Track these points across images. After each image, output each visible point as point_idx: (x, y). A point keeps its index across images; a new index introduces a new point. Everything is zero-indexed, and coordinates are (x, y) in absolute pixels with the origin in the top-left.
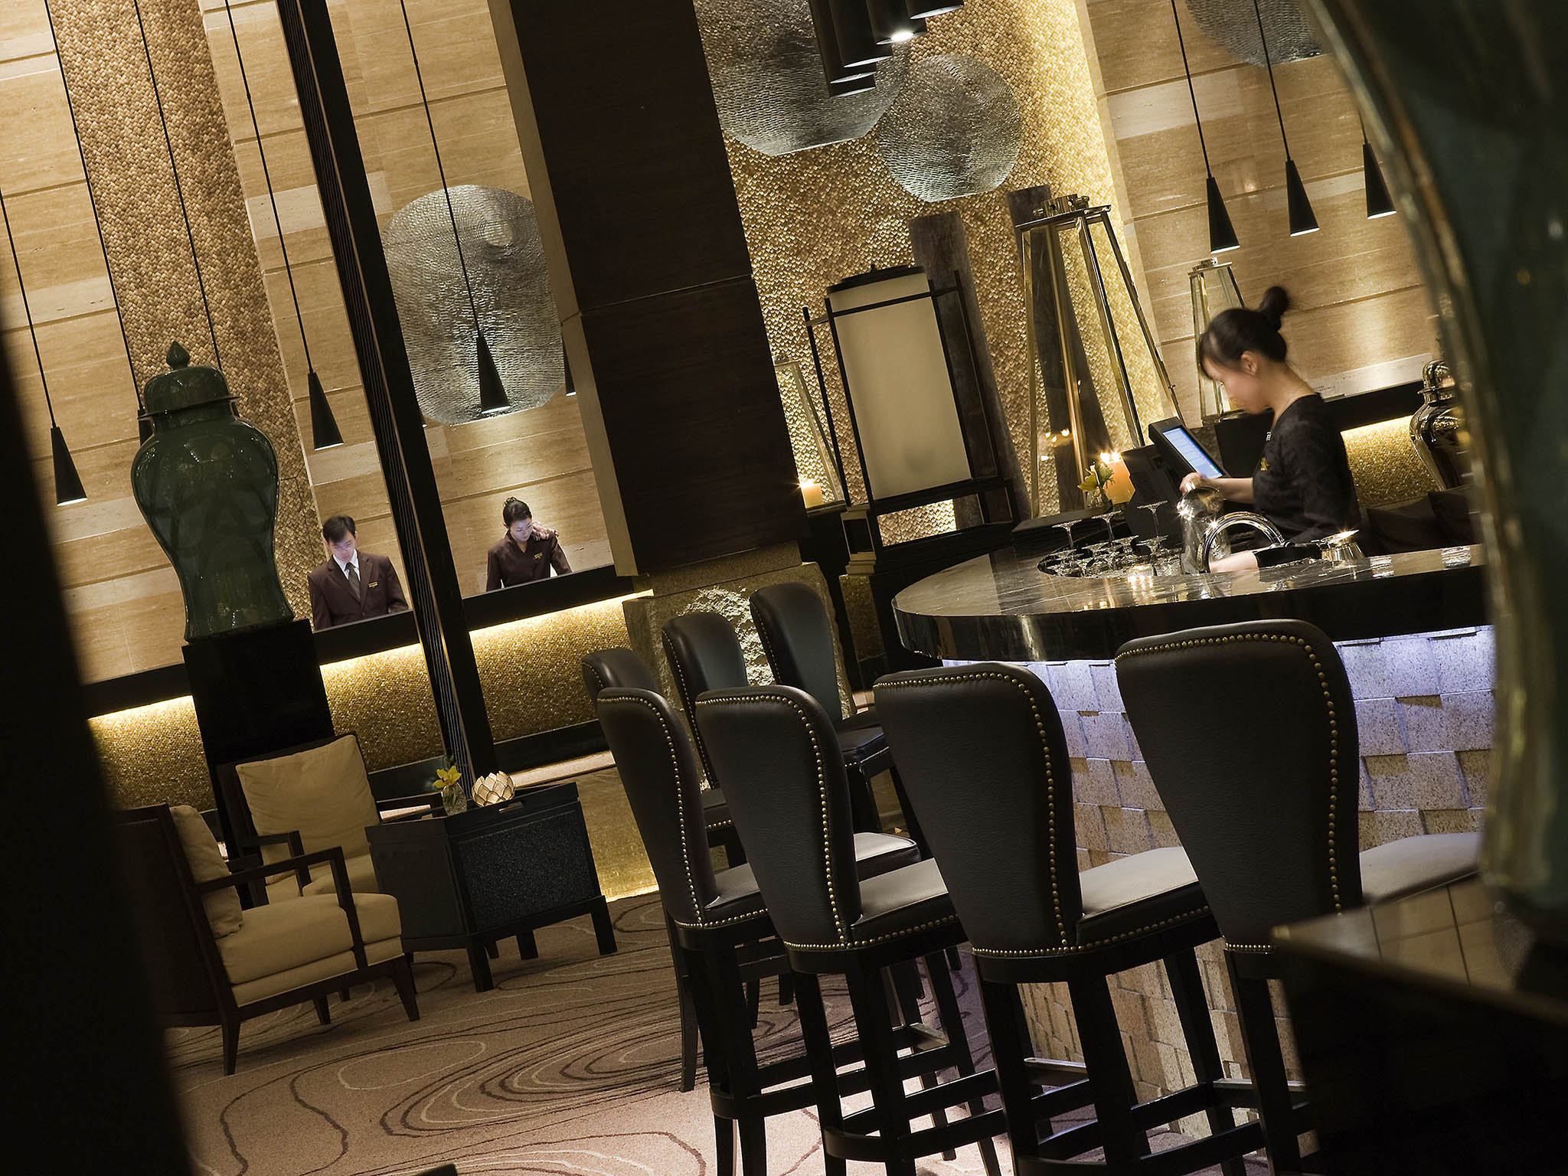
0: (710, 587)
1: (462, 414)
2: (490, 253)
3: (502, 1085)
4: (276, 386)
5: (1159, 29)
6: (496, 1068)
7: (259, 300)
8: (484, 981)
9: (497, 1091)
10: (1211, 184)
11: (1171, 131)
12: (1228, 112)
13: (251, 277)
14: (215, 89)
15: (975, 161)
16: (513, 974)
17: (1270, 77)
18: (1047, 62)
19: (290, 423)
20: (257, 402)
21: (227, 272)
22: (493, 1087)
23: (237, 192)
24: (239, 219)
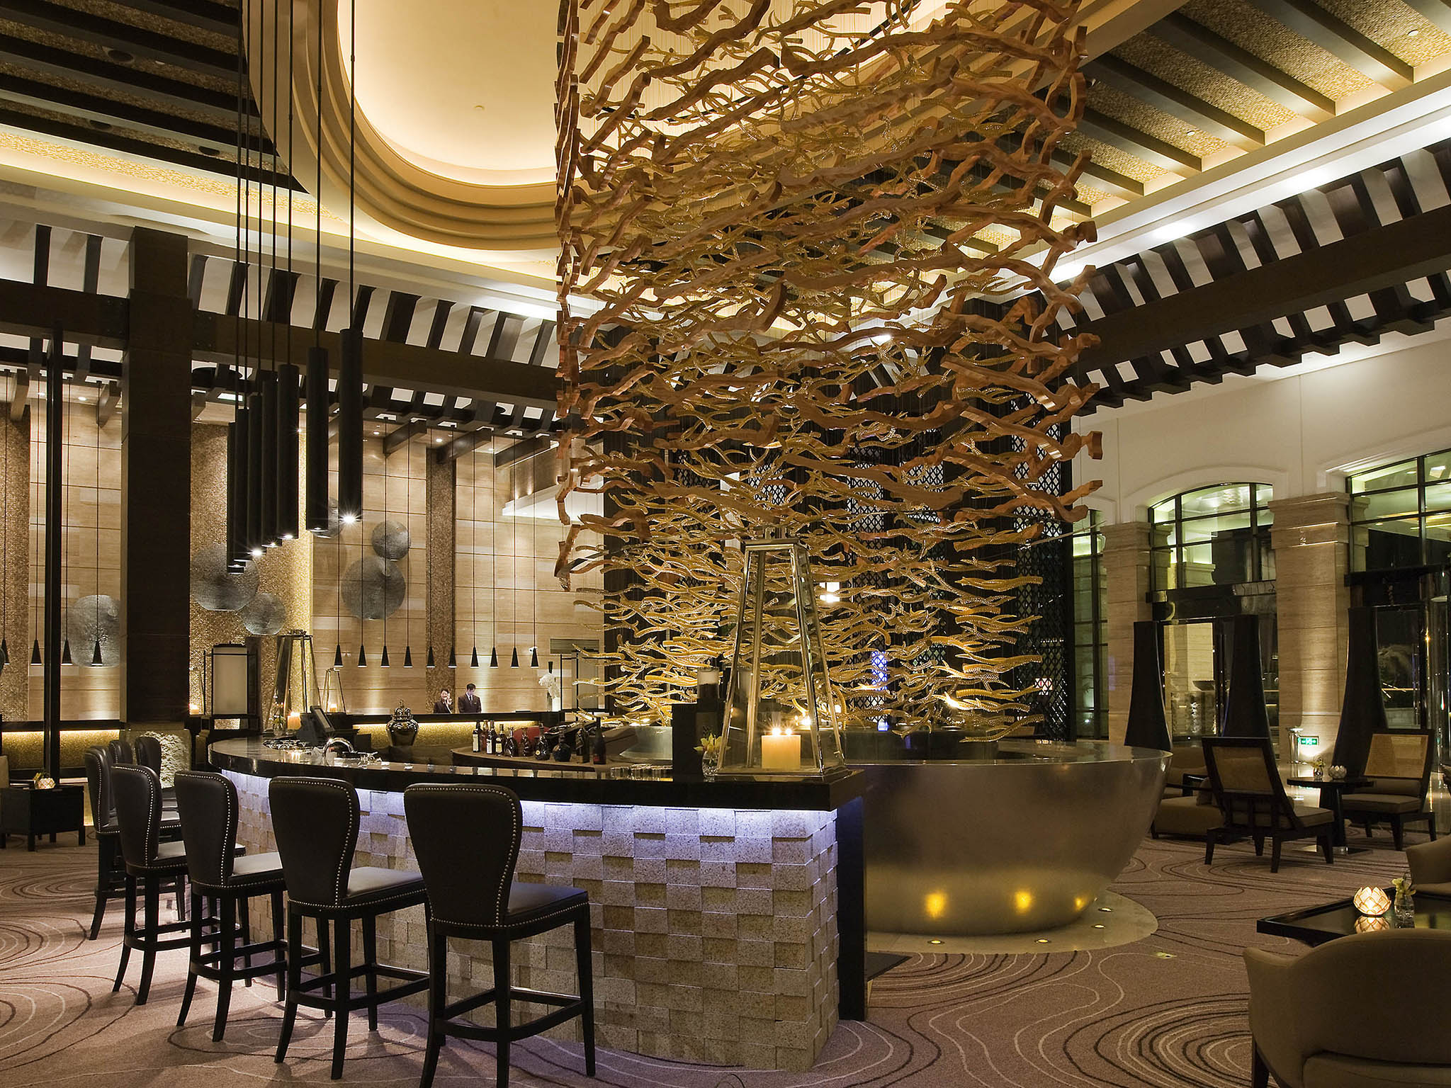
0: (150, 731)
1: (86, 664)
2: (109, 617)
3: (21, 890)
4: (24, 643)
5: (333, 601)
6: (22, 882)
7: (26, 615)
8: (32, 848)
9: (19, 892)
10: (338, 646)
11: (329, 631)
12: (348, 629)
13: (25, 607)
14: (28, 548)
15: (269, 625)
16: (45, 846)
17: (362, 623)
18: (298, 603)
19: (26, 655)
20: (17, 647)
21: (17, 604)
22: (18, 890)
23: (27, 581)
24: (26, 589)
